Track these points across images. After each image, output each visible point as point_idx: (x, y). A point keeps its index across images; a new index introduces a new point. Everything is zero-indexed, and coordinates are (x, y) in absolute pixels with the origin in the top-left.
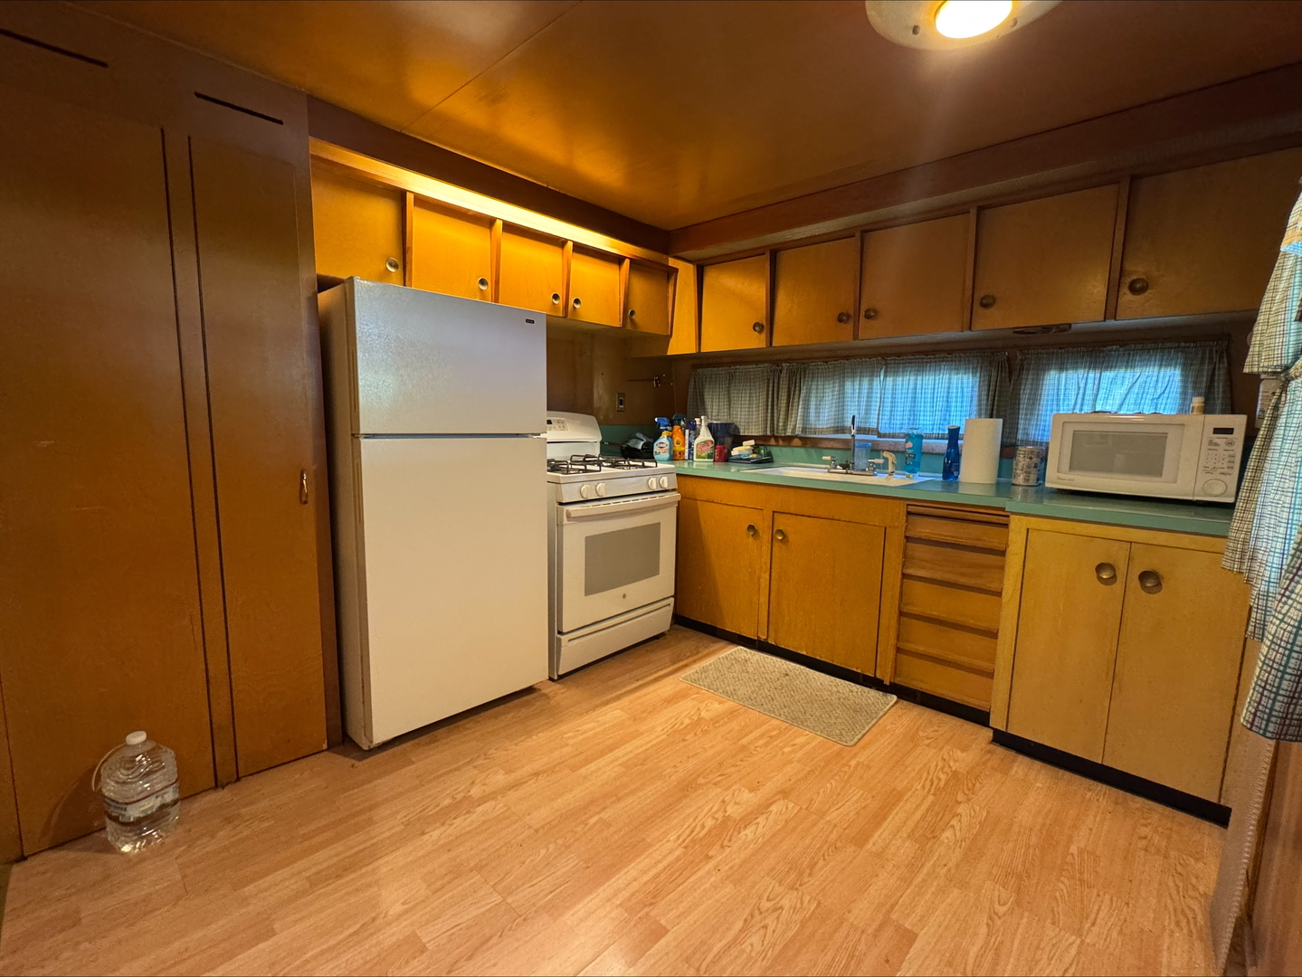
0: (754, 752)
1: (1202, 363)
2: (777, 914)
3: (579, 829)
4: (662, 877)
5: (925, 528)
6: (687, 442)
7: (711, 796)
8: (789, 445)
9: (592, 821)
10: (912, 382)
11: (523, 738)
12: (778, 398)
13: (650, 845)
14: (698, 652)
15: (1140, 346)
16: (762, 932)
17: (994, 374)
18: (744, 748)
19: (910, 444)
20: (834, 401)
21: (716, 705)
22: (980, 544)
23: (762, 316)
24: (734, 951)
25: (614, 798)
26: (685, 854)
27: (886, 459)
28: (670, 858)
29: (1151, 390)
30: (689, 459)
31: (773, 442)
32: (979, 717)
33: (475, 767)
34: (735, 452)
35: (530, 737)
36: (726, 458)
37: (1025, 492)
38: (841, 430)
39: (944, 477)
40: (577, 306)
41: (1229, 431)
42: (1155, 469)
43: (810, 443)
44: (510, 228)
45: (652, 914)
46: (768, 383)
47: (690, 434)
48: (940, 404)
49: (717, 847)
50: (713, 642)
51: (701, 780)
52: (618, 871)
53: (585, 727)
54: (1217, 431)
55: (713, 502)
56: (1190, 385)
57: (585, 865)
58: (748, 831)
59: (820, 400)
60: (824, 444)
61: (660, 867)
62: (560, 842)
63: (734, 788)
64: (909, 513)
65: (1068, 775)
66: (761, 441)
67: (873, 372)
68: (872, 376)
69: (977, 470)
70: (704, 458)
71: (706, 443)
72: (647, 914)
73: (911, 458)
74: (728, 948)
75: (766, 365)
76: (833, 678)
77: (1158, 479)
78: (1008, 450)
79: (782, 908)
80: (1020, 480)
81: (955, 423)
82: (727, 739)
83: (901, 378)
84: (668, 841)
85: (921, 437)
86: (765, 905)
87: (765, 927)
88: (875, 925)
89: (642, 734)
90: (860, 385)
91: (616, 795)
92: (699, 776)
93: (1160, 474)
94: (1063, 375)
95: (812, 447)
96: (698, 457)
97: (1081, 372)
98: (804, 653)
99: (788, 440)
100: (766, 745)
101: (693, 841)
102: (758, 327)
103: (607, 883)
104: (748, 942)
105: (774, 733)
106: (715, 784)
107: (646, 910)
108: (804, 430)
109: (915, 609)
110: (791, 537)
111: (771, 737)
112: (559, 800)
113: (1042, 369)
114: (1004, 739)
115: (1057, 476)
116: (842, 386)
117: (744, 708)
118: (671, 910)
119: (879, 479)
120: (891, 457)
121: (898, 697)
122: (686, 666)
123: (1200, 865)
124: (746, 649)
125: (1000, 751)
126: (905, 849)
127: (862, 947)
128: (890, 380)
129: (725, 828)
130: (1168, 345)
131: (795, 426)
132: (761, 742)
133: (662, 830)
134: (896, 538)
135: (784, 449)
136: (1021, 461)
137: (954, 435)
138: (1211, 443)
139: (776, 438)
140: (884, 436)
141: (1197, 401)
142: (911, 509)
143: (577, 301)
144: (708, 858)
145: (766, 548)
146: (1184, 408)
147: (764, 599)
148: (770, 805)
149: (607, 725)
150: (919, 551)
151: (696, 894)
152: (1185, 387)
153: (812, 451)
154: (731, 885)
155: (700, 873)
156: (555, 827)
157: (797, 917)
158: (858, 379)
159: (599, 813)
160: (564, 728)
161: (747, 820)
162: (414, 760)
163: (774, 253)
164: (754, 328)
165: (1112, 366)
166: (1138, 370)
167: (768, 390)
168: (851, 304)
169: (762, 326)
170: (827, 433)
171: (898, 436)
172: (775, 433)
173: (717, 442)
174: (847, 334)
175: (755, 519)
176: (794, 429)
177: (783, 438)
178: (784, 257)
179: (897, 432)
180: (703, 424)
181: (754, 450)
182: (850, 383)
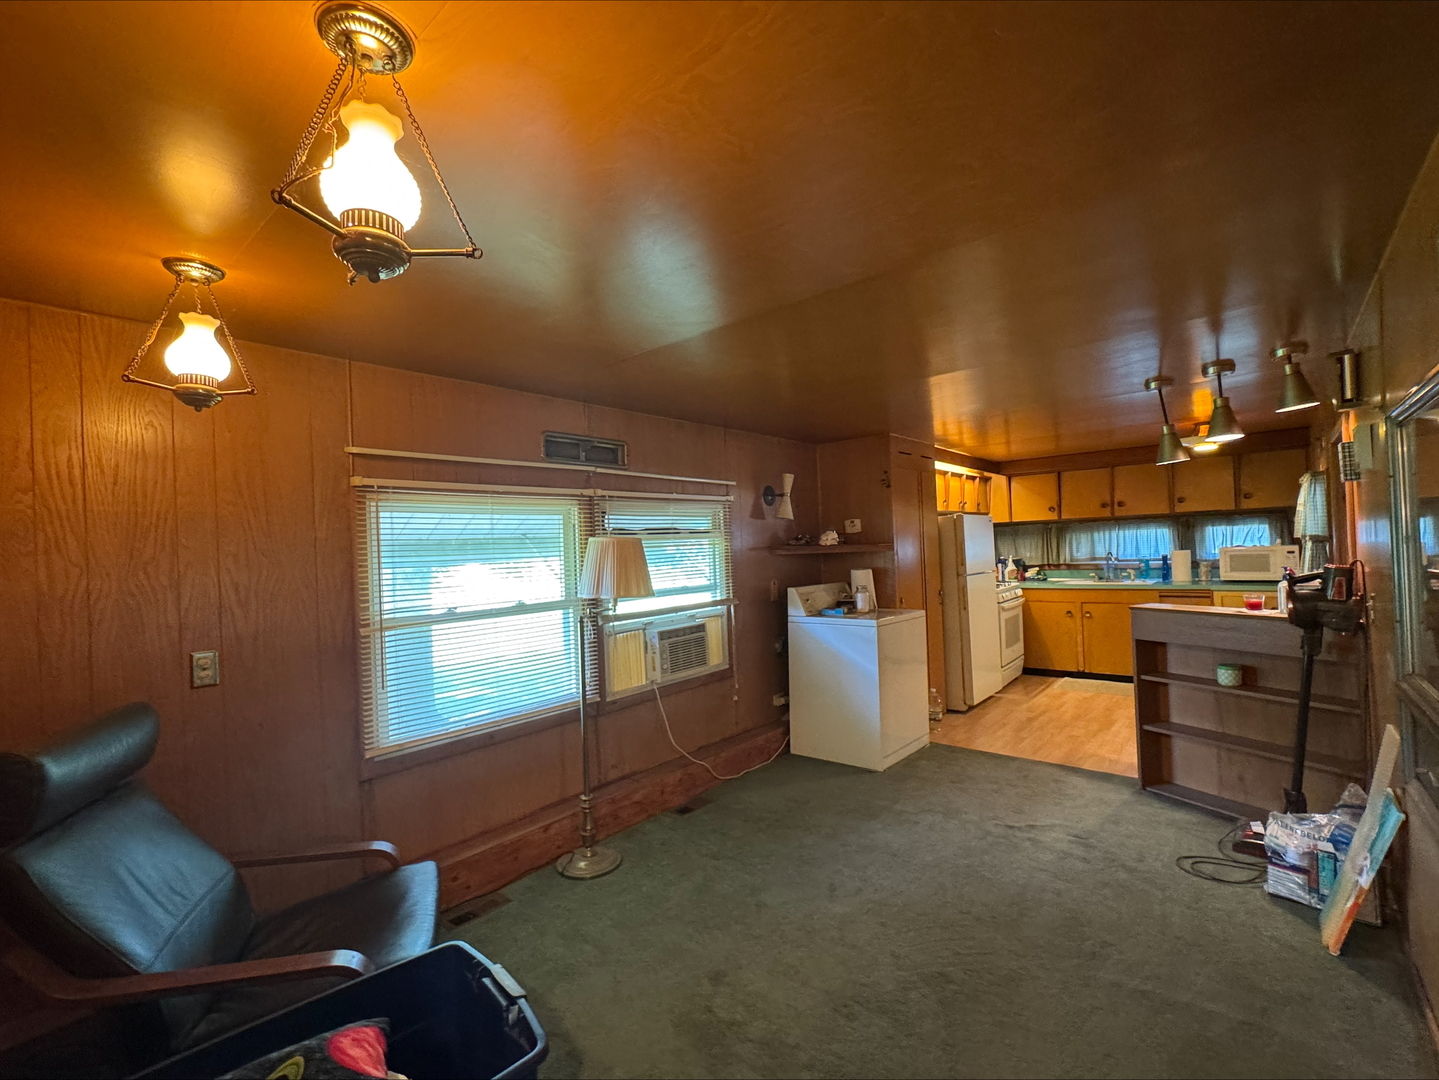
1: (1277, 523)
8: (1060, 569)
10: (1134, 533)
12: (1050, 543)
14: (1047, 681)
17: (1180, 528)
19: (1143, 565)
20: (1089, 544)
23: (1054, 505)
27: (1129, 574)
29: (1257, 535)
31: (1047, 567)
34: (1028, 575)
36: (1024, 579)
38: (1094, 559)
39: (1164, 580)
40: (966, 505)
41: (1293, 552)
42: (1267, 569)
43: (1073, 567)
46: (1043, 535)
48: (1153, 543)
50: (1048, 678)
54: (1289, 552)
55: (1041, 601)
56: (1273, 533)
60: (1082, 568)
64: (1161, 596)
66: (1041, 567)
68: (1110, 530)
69: (1181, 576)
71: (1013, 571)
73: (1144, 571)
78: (1195, 565)
80: (1204, 578)
81: (1162, 553)
83: (1126, 532)
85: (1148, 561)
93: (1269, 571)
94: (1215, 528)
95: (1074, 569)
96: (1010, 579)
97: (1223, 527)
98: (1108, 674)
99: (1058, 566)
102: (1051, 509)
108: (1072, 560)
110: (1093, 615)
113: (1203, 525)
115: (1225, 574)
116: (1092, 536)
119: (1128, 582)
120: (1132, 572)
122: (1049, 685)
124: (1070, 679)
128: (1121, 532)
130: (1260, 515)
131: (1065, 557)
135: (1056, 571)
136: (1203, 569)
137: (1165, 559)
138: (1286, 556)
139: (1049, 565)
140: (1122, 561)
141: (1279, 541)
142: (1162, 594)
145: (1079, 623)
146: (1272, 542)
147: (1080, 649)
152: (1271, 535)
153: (1074, 571)
158: (1102, 532)
163: (1059, 473)
164: (1050, 509)
165: (1237, 524)
166: (1249, 526)
167: (1043, 539)
168: (1108, 499)
169: (1054, 509)
170: (1086, 560)
171: (1130, 561)
172: (1051, 562)
173: (1018, 570)
174: (1107, 513)
175: (1070, 607)
176: (1065, 560)
177: (1054, 566)
178: (1065, 476)
179: (1129, 558)
180: (1010, 560)
181: (1038, 573)
182: (1096, 535)
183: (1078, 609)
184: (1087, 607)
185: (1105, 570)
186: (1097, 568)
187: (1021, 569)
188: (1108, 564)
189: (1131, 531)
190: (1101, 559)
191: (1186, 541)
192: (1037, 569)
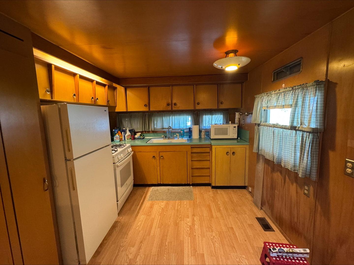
0: (180, 210)
1: (226, 115)
2: (215, 238)
3: (166, 248)
4: (192, 245)
5: (195, 150)
6: (123, 136)
7: (183, 224)
8: (149, 133)
9: (167, 243)
10: (178, 118)
11: (126, 236)
12: (146, 121)
13: (183, 241)
14: (144, 192)
15: (217, 111)
16: (216, 242)
17: (195, 116)
18: (177, 210)
19: (182, 132)
20: (161, 122)
21: (162, 204)
22: (205, 152)
23: (147, 103)
24: (216, 249)
25: (165, 236)
26: (191, 238)
27: (177, 136)
28: (189, 240)
29: (219, 119)
30: (124, 140)
31: (144, 132)
32: (209, 185)
33: (122, 251)
34: (136, 136)
35: (128, 234)
36: (134, 139)
37: (204, 139)
38: (163, 128)
39: (190, 138)
40: (97, 100)
41: (235, 127)
43: (155, 132)
44: (81, 77)
45: (198, 253)
46: (142, 118)
47: (124, 133)
48: (185, 122)
49: (194, 233)
50: (145, 188)
51: (178, 222)
52: (184, 250)
53: (139, 224)
54: (234, 127)
55: (141, 152)
56: (224, 118)
57: (176, 254)
58: (196, 226)
59: (157, 122)
60: (158, 132)
61: (190, 243)
62: (166, 253)
63: (185, 219)
65: (225, 189)
66: (142, 132)
67: (169, 115)
70: (129, 139)
71: (129, 135)
72: (197, 254)
74: (215, 249)
75: (141, 113)
76: (178, 187)
77: (227, 135)
78: (200, 132)
79: (214, 236)
82: (172, 210)
83: (176, 117)
84: (185, 237)
85: (183, 129)
86: (212, 237)
87: (216, 241)
88: (227, 230)
89: (154, 218)
90: (167, 118)
91: (165, 235)
92: (176, 221)
94: (206, 116)
95: (155, 133)
96: (127, 139)
97: (209, 116)
98: (171, 183)
99: (149, 132)
100: (181, 207)
101: (189, 235)
103: (185, 254)
104: (216, 246)
105: (179, 204)
106: (181, 221)
107: (196, 253)
108: (154, 129)
109: (194, 167)
110: (165, 157)
111: (180, 205)
112: (154, 244)
113: (203, 115)
114: (214, 187)
115: (213, 136)
116: (162, 119)
117: (168, 201)
118: (200, 250)
120: (178, 134)
121: (192, 186)
122: (145, 197)
123: (247, 196)
124: (155, 187)
125: (214, 190)
126: (219, 215)
127: (229, 234)
128: (173, 117)
129: (192, 228)
130: (221, 111)
131: (152, 128)
132: (179, 207)
133: (182, 236)
134: (189, 153)
135: (148, 134)
136: (203, 134)
137: (190, 128)
138: (233, 129)
139: (145, 131)
140: (173, 129)
142: (192, 147)
143: (97, 99)
144: (195, 236)
145: (158, 161)
147: (159, 173)
148: (194, 219)
149: (144, 221)
150: (194, 155)
151: (201, 244)
153: (155, 134)
154: (204, 238)
155: (197, 239)
156: (161, 251)
157: (218, 236)
158: (166, 117)
159: (166, 241)
160: (134, 227)
161: (193, 224)
162: (100, 261)
163: (149, 87)
164: (145, 106)
165: (213, 115)
166: (217, 116)
167: (142, 120)
168: (170, 102)
169: (147, 105)
170: (160, 129)
171: (177, 129)
172: (146, 130)
173: (131, 135)
174: (169, 108)
175: (154, 154)
176: (152, 129)
177: (147, 132)
178: (151, 89)
179: (176, 128)
180: (128, 130)
181: (141, 135)
182: (164, 118)
183: (158, 155)
184: (162, 154)
185: (168, 133)
186: (164, 132)
187: (133, 133)
188: (169, 131)
189: (177, 117)
190: (166, 129)
191: (197, 121)
192: (140, 133)
